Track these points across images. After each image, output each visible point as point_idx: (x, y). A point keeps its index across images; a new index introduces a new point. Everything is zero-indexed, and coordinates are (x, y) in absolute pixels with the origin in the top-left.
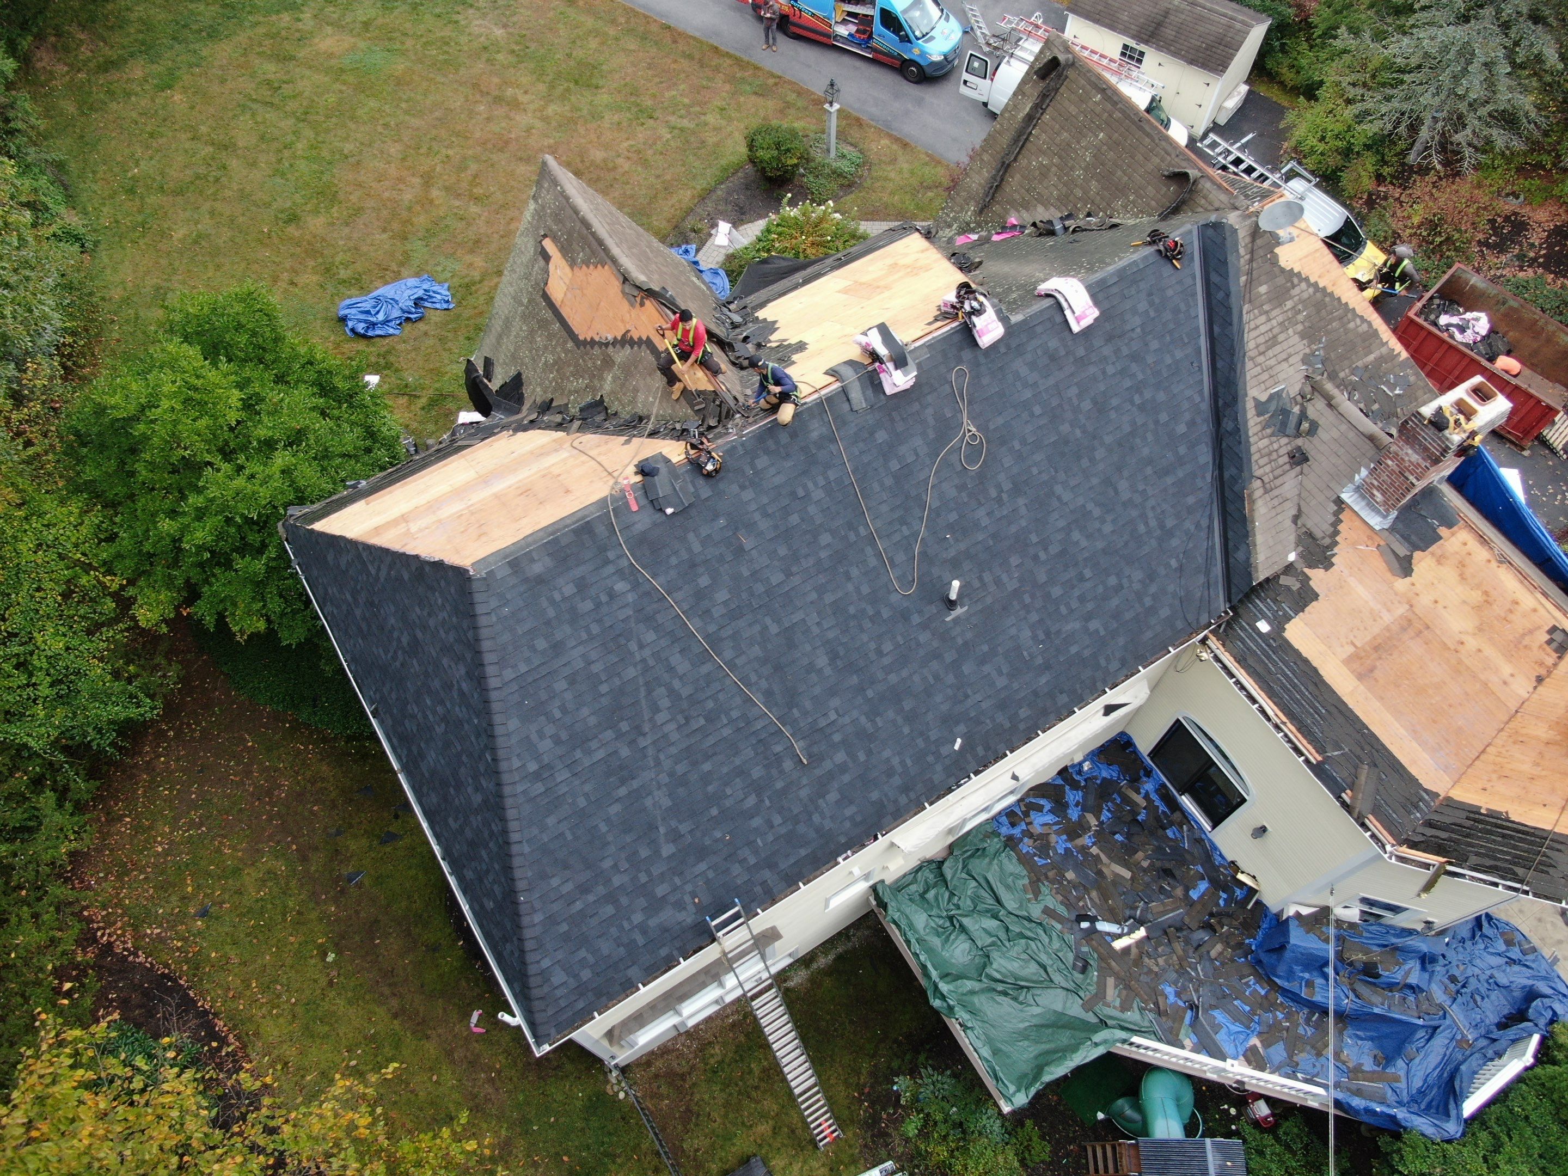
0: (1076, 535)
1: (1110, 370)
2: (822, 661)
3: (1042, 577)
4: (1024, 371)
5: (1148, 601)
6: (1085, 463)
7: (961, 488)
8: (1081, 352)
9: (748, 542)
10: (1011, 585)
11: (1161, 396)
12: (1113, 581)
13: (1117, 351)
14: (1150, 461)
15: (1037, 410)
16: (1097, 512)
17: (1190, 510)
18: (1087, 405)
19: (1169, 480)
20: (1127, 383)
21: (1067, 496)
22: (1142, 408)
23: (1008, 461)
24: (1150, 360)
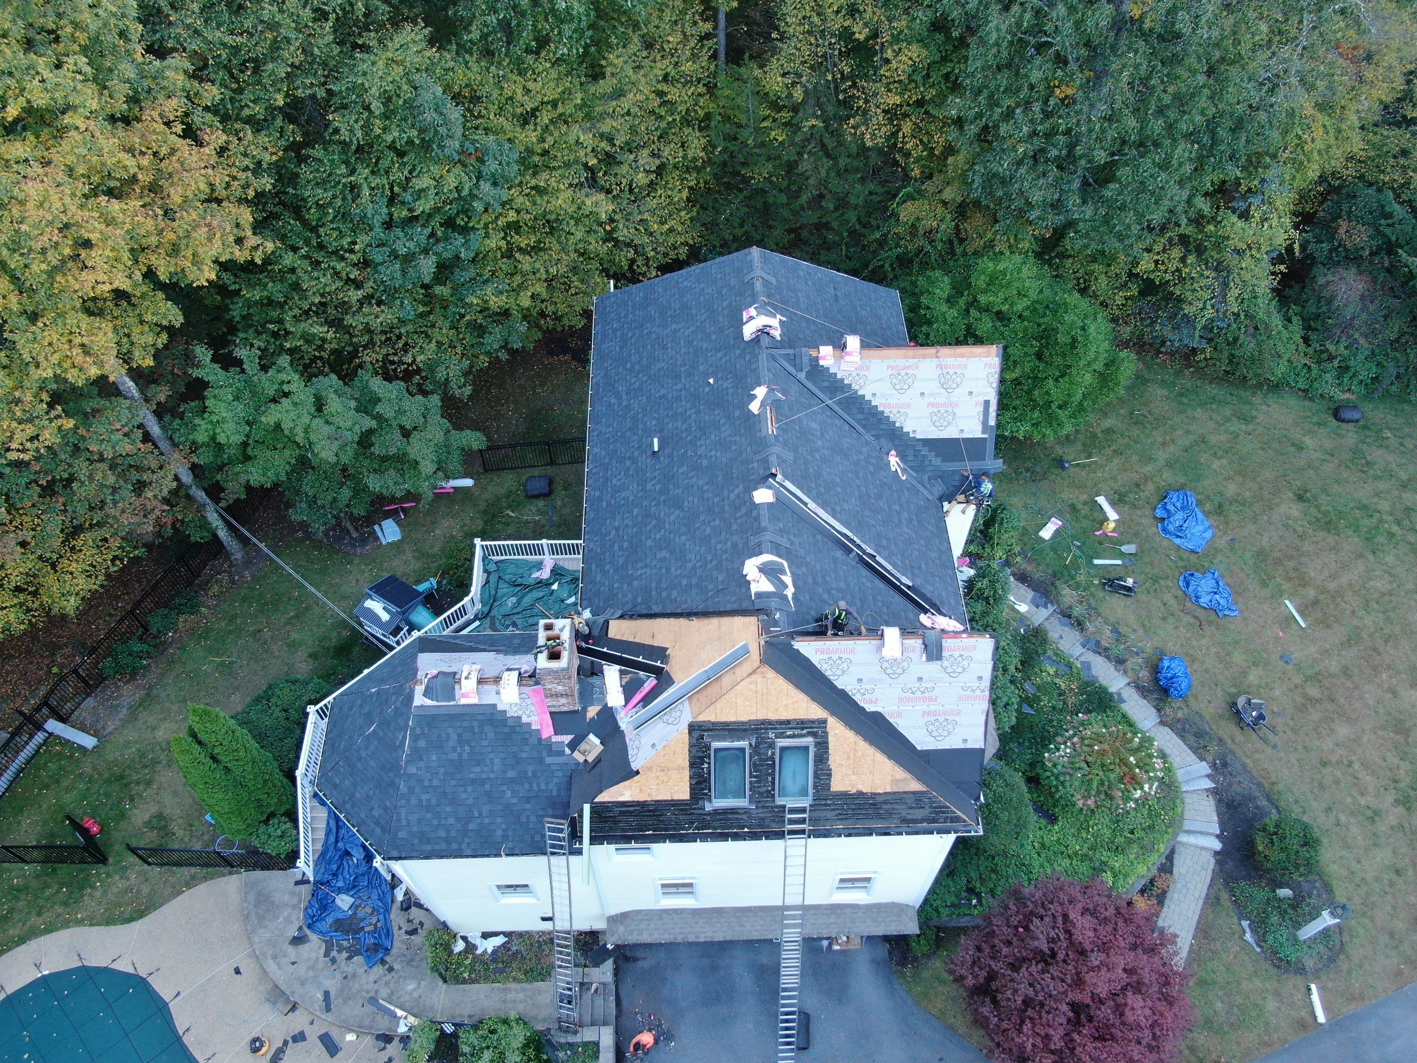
0: (654, 522)
1: (719, 546)
2: (663, 391)
3: (645, 503)
4: (737, 491)
5: (607, 567)
6: (683, 529)
7: (701, 456)
8: (734, 527)
9: (719, 355)
10: (649, 486)
11: (694, 581)
12: (626, 545)
13: (726, 551)
14: (668, 570)
15: (716, 500)
16: (658, 536)
17: (635, 598)
18: (708, 530)
19: (654, 585)
20: (709, 557)
21: (672, 518)
22: (694, 568)
23: (701, 482)
24: (715, 573)
